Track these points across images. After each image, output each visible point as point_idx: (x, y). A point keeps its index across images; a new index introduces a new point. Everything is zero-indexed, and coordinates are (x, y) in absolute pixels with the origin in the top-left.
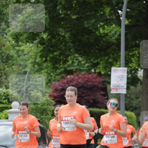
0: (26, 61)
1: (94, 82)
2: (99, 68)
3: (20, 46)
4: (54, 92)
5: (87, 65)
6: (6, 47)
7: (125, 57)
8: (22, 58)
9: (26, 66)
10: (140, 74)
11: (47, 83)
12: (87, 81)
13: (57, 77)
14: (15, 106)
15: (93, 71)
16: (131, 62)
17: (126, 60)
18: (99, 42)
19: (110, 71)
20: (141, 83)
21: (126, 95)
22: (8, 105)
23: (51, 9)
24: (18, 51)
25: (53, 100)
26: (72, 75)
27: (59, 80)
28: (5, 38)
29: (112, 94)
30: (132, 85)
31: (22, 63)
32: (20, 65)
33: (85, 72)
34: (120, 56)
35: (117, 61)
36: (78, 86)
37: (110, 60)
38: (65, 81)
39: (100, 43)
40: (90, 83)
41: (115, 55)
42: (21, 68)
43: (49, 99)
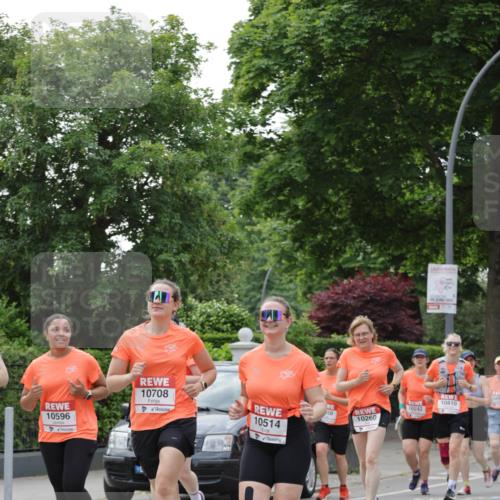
0: (265, 251)
1: (394, 291)
2: (404, 266)
3: (255, 224)
4: (318, 310)
5: (381, 259)
6: (228, 225)
7: (454, 246)
8: (258, 247)
9: (265, 261)
10: (483, 277)
11: (305, 294)
12: (381, 290)
13: (324, 282)
14: (245, 337)
15: (392, 270)
16: (466, 255)
17: (455, 252)
18: (403, 216)
19: (426, 272)
20: (484, 295)
21: (455, 317)
22: (231, 334)
23: (314, 156)
24: (250, 234)
25: (317, 324)
26: (353, 278)
27: (328, 289)
28: (227, 209)
29: (430, 314)
30: (467, 298)
31: (257, 255)
32: (254, 260)
33: (378, 272)
34: (444, 242)
35: (437, 253)
36: (364, 299)
37: (425, 251)
38: (339, 289)
39: (405, 218)
40: (386, 294)
41: (435, 242)
42: (255, 264)
43: (309, 323)
